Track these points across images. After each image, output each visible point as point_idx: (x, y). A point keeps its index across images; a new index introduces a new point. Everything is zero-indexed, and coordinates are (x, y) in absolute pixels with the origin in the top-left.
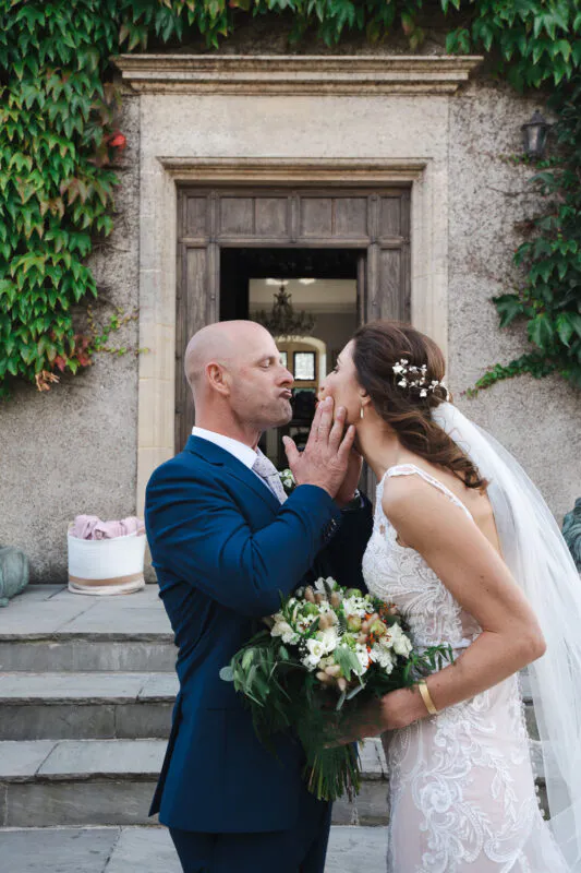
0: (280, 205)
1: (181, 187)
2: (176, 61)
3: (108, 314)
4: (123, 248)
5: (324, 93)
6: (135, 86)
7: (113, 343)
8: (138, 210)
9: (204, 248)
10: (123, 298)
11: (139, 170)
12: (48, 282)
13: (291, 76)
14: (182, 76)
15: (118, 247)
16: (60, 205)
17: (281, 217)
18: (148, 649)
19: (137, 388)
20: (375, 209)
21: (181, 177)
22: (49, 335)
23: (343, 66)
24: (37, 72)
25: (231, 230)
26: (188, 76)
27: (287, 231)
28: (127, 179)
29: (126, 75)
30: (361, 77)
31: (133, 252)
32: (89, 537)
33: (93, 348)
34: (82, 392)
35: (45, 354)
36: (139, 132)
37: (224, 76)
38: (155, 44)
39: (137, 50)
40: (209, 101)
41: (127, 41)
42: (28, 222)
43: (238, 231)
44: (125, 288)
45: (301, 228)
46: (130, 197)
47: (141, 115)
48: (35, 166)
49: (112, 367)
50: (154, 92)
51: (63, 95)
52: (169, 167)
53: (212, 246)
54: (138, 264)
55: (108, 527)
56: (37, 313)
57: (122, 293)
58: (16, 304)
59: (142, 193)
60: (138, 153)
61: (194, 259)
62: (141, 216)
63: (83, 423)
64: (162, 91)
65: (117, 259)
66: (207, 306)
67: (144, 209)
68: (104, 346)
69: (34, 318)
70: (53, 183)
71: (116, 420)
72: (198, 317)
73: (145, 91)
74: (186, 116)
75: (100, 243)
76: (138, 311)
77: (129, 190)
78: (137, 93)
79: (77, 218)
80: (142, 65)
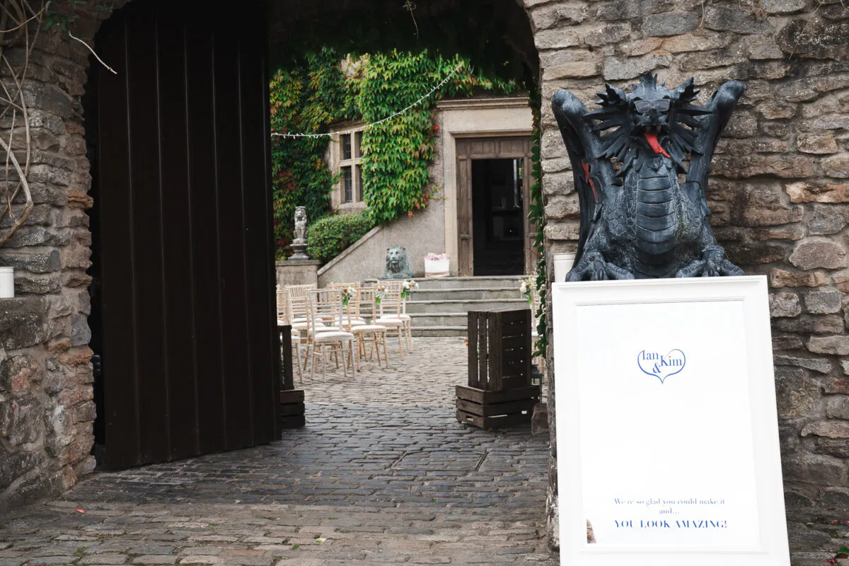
0: (492, 144)
1: (456, 139)
2: (455, 102)
3: (434, 186)
4: (438, 163)
5: (505, 108)
6: (441, 109)
7: (435, 196)
8: (443, 150)
9: (465, 160)
11: (443, 137)
12: (415, 179)
13: (493, 104)
14: (456, 106)
16: (417, 153)
17: (493, 147)
18: (453, 283)
19: (444, 211)
20: (526, 144)
21: (456, 137)
22: (415, 196)
23: (510, 101)
25: (475, 153)
26: (459, 106)
27: (495, 153)
28: (439, 139)
29: (438, 107)
30: (517, 103)
31: (442, 164)
32: (432, 259)
33: (429, 199)
34: (425, 213)
35: (414, 203)
36: (442, 124)
37: (470, 105)
38: (447, 96)
39: (441, 100)
40: (466, 112)
41: (438, 98)
42: (409, 161)
43: (477, 153)
44: (439, 177)
45: (500, 152)
46: (440, 146)
47: (443, 118)
49: (435, 204)
50: (447, 110)
51: (418, 119)
52: (453, 134)
53: (468, 160)
54: (443, 169)
55: (438, 256)
57: (438, 179)
58: (405, 188)
59: (444, 144)
60: (442, 131)
61: (462, 164)
62: (444, 152)
63: (426, 223)
64: (450, 110)
65: (436, 167)
66: (467, 180)
67: (445, 149)
68: (433, 197)
69: (410, 191)
70: (416, 147)
71: (438, 222)
73: (444, 111)
74: (458, 117)
75: (431, 163)
76: (444, 186)
77: (440, 144)
78: (442, 111)
79: (424, 157)
80: (443, 104)
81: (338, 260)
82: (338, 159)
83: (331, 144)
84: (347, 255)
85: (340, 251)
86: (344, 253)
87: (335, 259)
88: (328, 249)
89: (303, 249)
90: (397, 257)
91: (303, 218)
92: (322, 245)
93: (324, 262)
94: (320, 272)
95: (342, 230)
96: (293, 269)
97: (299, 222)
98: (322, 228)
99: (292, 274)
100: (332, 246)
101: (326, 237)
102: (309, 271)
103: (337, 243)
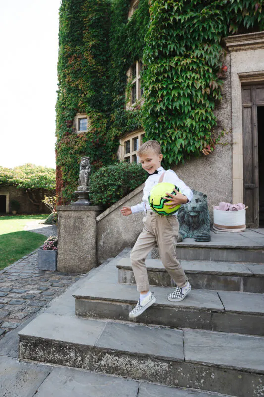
2: (249, 36)
3: (220, 131)
4: (225, 107)
6: (230, 49)
7: (222, 141)
8: (231, 93)
9: (251, 107)
10: (226, 125)
11: (231, 78)
12: (207, 117)
14: (249, 42)
15: (223, 106)
16: (208, 90)
19: (232, 157)
21: (244, 81)
22: (203, 138)
24: (199, 45)
25: (260, 100)
26: (252, 42)
28: (226, 82)
29: (228, 45)
31: (229, 108)
32: (228, 210)
33: (215, 143)
34: (211, 159)
35: (203, 145)
36: (230, 65)
39: (235, 33)
41: (232, 30)
44: (226, 121)
46: (227, 89)
47: (231, 59)
48: (200, 77)
49: (222, 150)
50: (236, 50)
51: (210, 51)
52: (241, 77)
53: (254, 107)
54: (232, 112)
56: (200, 130)
57: (226, 123)
59: (232, 87)
60: (230, 73)
61: (247, 112)
62: (232, 95)
63: (211, 170)
64: (240, 50)
65: (223, 111)
66: (252, 128)
67: (233, 92)
68: (218, 142)
69: (199, 132)
70: (206, 82)
71: (224, 169)
72: (248, 132)
73: (233, 51)
74: (249, 58)
75: (218, 105)
76: (232, 129)
77: (227, 86)
78: (229, 52)
79: (214, 95)
80: (235, 39)
81: (117, 207)
82: (123, 154)
83: (120, 146)
84: (126, 202)
85: (119, 198)
86: (123, 200)
87: (114, 206)
88: (108, 196)
89: (86, 196)
90: (197, 205)
91: (87, 167)
92: (102, 192)
93: (103, 207)
94: (98, 218)
95: (123, 177)
96: (73, 214)
97: (83, 170)
98: (102, 175)
99: (71, 219)
100: (111, 193)
101: (106, 184)
102: (88, 217)
103: (116, 189)
